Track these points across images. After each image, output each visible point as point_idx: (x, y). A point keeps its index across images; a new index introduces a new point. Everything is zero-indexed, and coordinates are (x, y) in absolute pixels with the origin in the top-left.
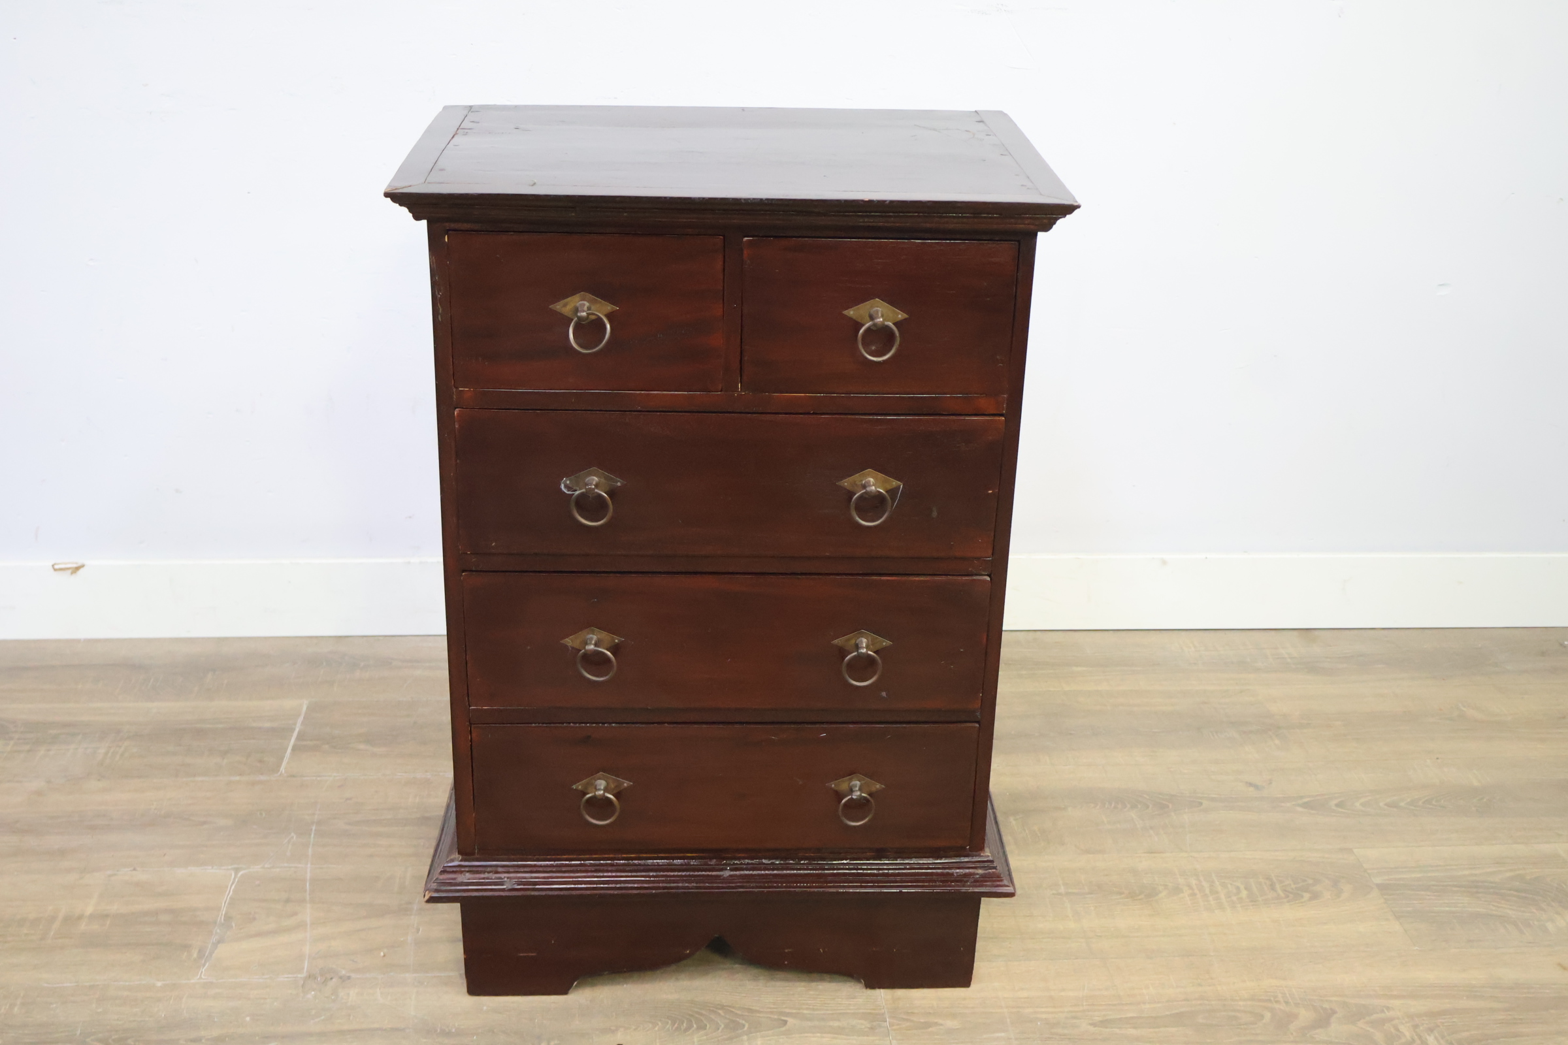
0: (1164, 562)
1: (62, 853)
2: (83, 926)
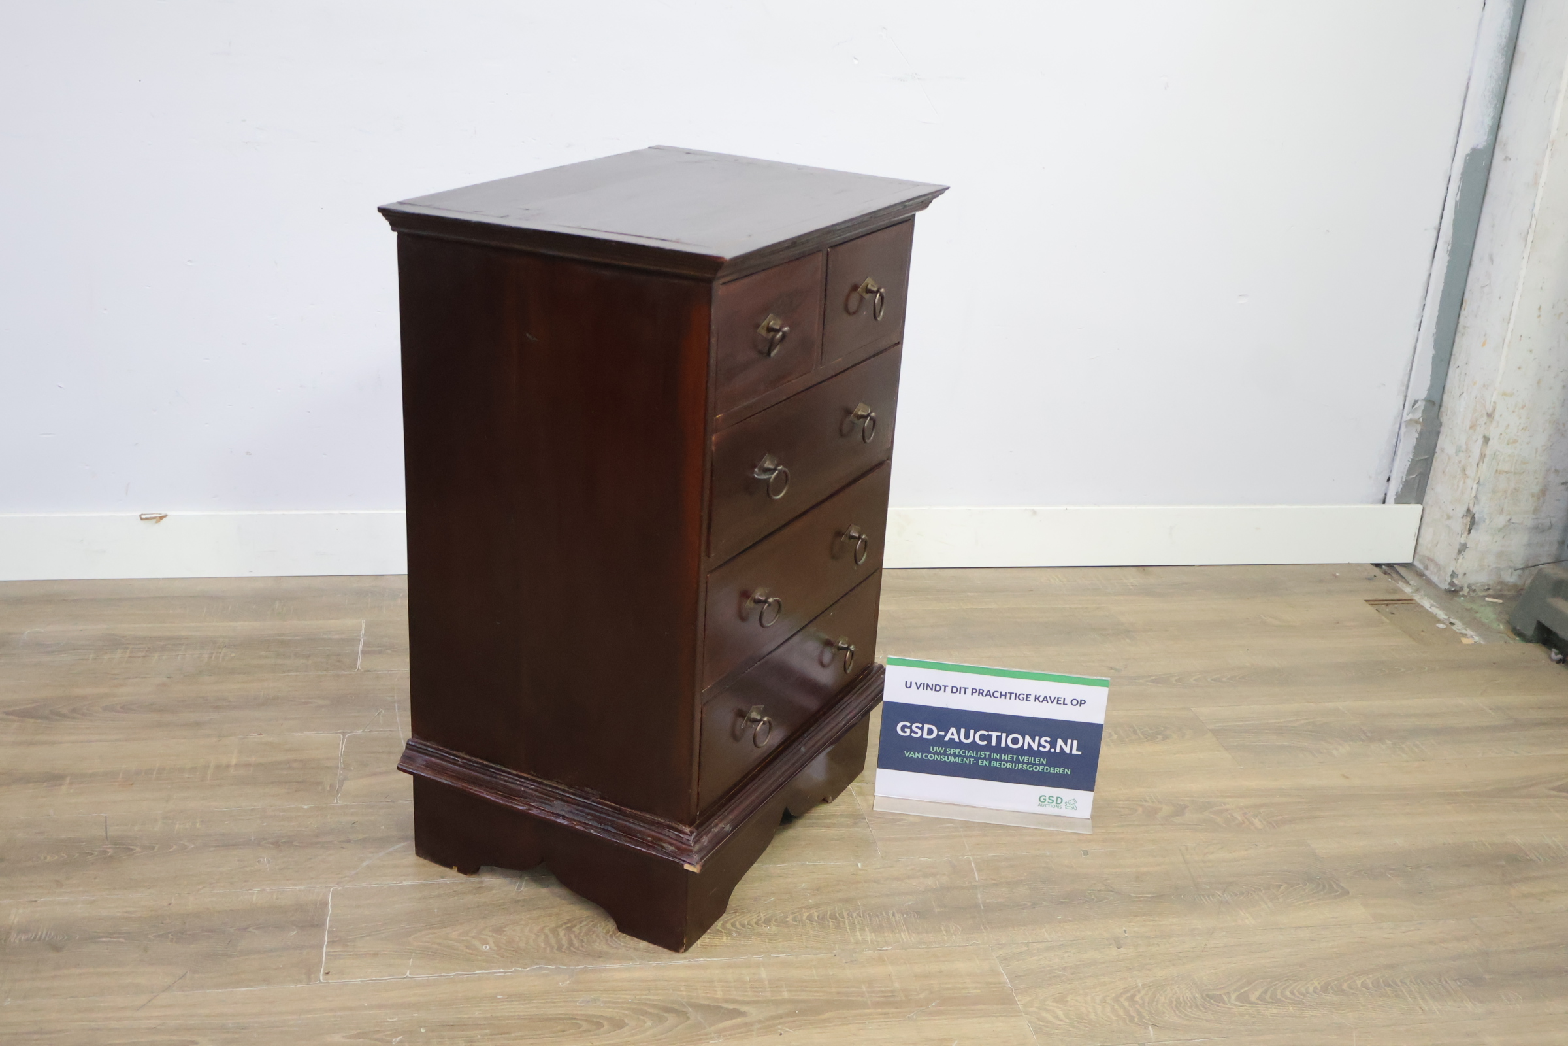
1: (198, 725)
2: (232, 772)
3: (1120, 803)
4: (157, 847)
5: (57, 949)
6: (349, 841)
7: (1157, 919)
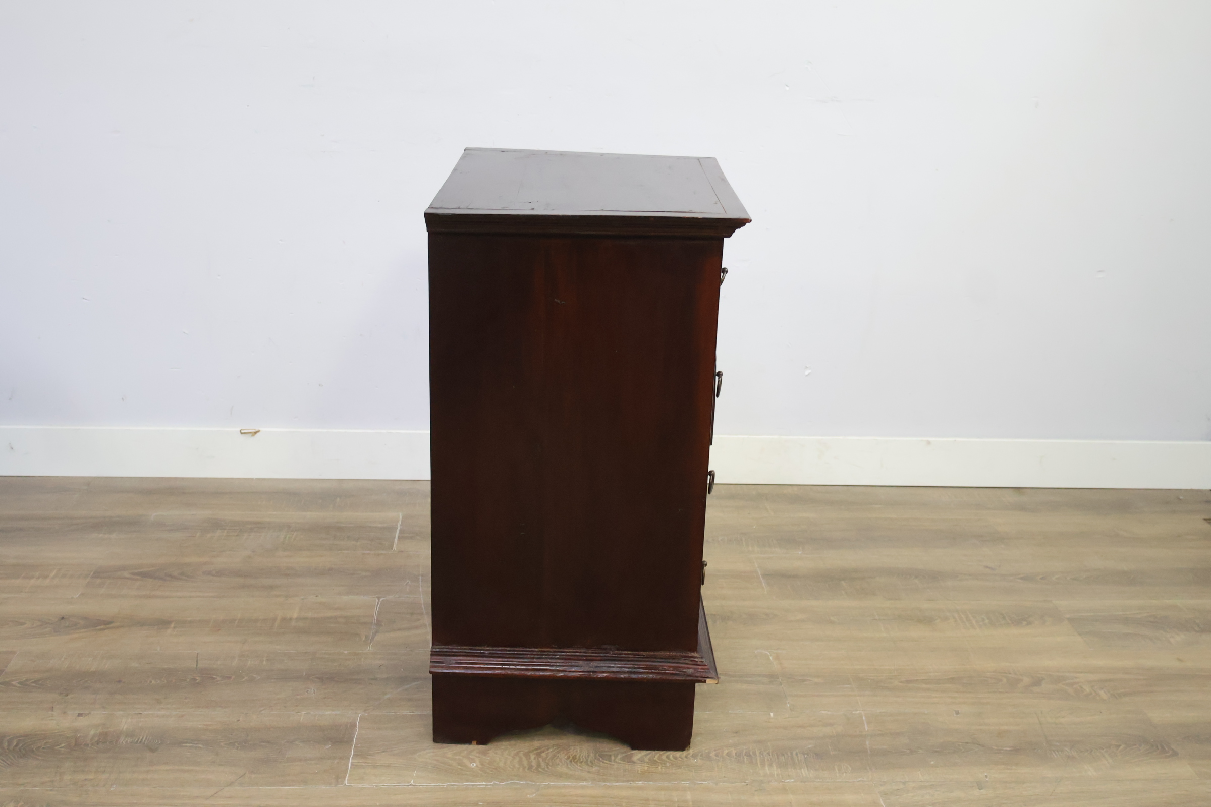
0: (929, 443)
1: (271, 587)
2: (293, 623)
3: (989, 674)
4: (233, 677)
5: (152, 750)
6: (376, 679)
7: (1014, 767)
